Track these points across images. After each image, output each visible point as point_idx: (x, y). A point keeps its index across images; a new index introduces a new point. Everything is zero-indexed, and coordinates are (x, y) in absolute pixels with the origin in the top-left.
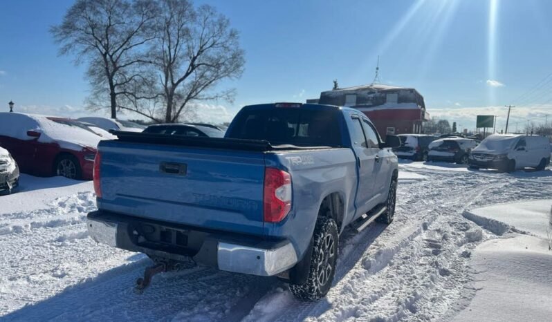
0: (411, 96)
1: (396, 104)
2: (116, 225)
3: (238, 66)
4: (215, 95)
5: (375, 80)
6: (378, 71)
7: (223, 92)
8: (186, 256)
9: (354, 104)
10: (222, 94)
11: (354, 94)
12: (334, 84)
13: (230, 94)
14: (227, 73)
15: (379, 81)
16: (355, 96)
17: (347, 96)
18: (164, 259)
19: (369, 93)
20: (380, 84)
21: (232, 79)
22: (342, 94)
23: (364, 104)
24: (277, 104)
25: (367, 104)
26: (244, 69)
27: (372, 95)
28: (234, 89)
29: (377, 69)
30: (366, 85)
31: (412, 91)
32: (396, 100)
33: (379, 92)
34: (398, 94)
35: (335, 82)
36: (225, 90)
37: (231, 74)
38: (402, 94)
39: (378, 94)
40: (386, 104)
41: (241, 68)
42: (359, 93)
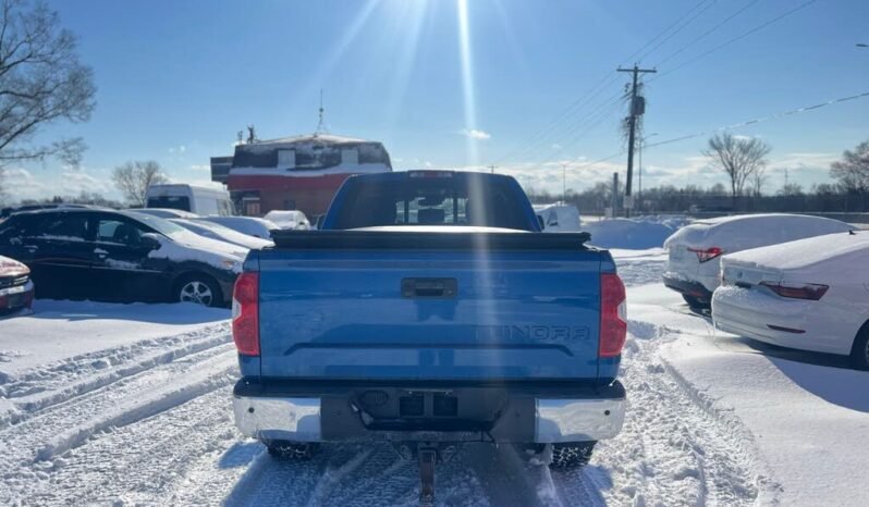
0: (378, 153)
1: (357, 165)
2: (319, 400)
3: (83, 96)
4: (38, 149)
5: (319, 128)
6: (323, 113)
7: (56, 145)
8: (475, 431)
9: (293, 166)
10: (52, 148)
11: (292, 149)
12: (249, 133)
13: (71, 148)
14: (64, 108)
15: (325, 129)
16: (293, 153)
17: (280, 153)
18: (428, 443)
19: (315, 148)
20: (328, 134)
21: (72, 121)
22: (272, 149)
23: (307, 166)
24: (410, 172)
25: (314, 165)
26: (95, 104)
27: (319, 152)
28: (80, 139)
29: (321, 110)
30: (307, 136)
31: (378, 146)
32: (356, 159)
33: (329, 146)
34: (359, 151)
35: (251, 130)
36: (59, 141)
37: (72, 112)
38: (364, 150)
39: (328, 150)
40: (341, 165)
41: (89, 101)
42: (298, 147)
